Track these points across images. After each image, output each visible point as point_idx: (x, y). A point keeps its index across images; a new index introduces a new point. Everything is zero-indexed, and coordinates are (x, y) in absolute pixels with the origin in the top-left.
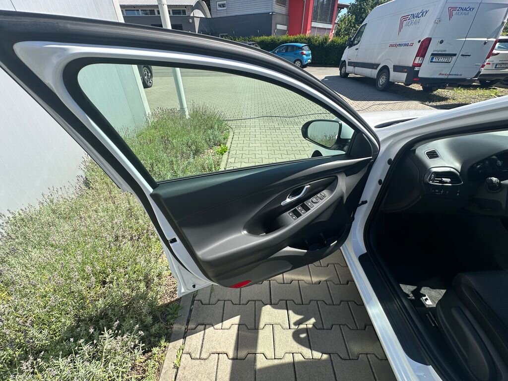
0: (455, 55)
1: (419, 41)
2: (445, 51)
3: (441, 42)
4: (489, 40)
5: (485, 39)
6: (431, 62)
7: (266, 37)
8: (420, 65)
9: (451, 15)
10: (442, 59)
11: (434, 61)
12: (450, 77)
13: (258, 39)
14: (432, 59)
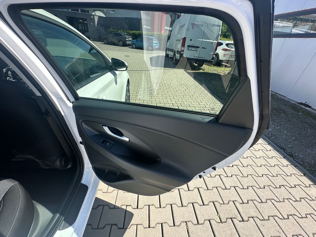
0: (199, 47)
1: (182, 39)
2: (193, 45)
3: (191, 40)
4: (214, 41)
5: (212, 41)
6: (188, 50)
7: (136, 32)
8: (183, 51)
9: (193, 28)
10: (193, 49)
11: (189, 49)
12: (199, 58)
13: (131, 32)
14: (188, 48)
